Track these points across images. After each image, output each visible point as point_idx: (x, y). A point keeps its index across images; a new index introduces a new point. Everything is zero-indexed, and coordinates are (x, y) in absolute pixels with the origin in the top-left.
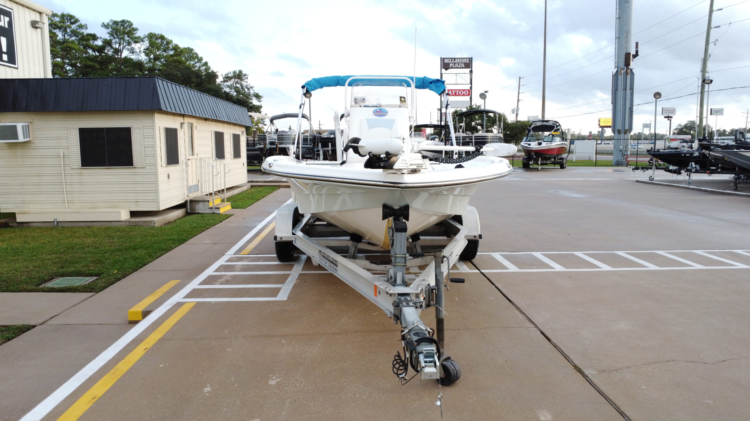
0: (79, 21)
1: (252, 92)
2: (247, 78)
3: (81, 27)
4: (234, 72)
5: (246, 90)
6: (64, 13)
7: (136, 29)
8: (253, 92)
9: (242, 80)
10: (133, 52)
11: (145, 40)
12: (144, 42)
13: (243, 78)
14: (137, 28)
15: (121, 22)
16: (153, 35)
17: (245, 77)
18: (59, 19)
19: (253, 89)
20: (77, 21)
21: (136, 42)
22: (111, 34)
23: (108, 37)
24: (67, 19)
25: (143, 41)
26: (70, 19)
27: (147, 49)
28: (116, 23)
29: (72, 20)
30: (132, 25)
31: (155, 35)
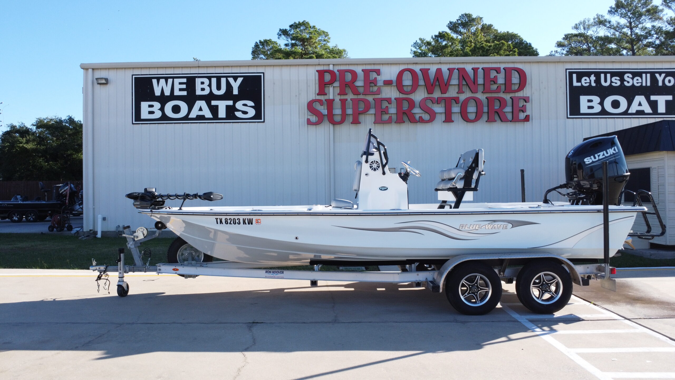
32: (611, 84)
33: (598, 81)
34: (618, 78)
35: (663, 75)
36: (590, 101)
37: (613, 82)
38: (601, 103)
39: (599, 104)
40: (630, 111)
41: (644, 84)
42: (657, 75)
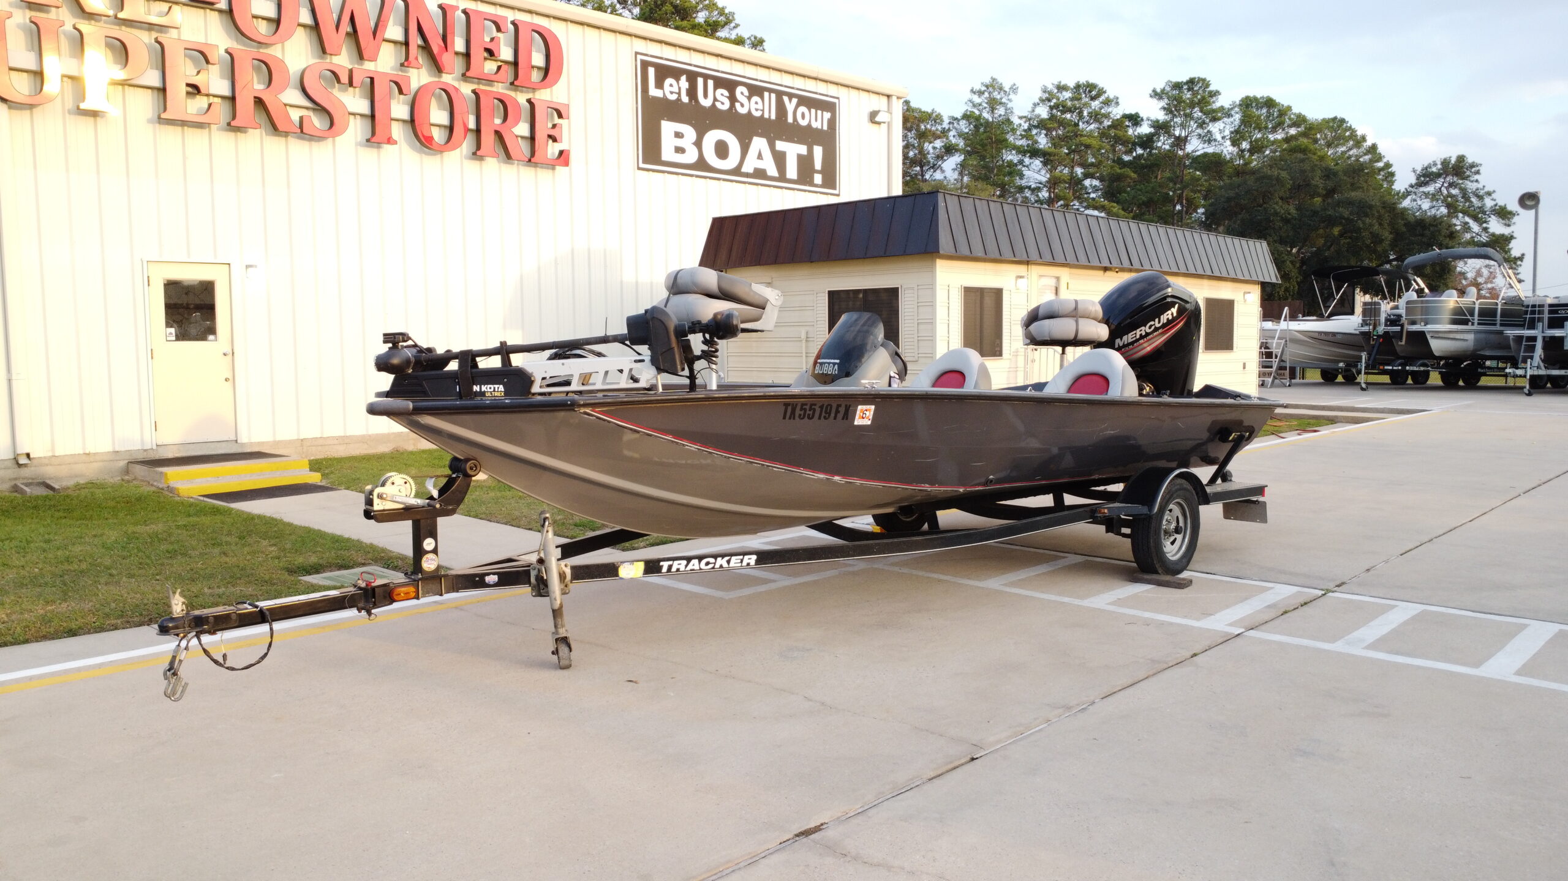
0: (1105, 92)
1: (1489, 203)
2: (1478, 172)
3: (1107, 102)
4: (1445, 163)
5: (1474, 200)
6: (1081, 82)
7: (1216, 93)
8: (1493, 203)
9: (1467, 178)
10: (1209, 141)
11: (1233, 112)
12: (1232, 116)
13: (1468, 173)
14: (1219, 89)
15: (1187, 83)
16: (1250, 100)
17: (1473, 170)
18: (1070, 95)
19: (1494, 196)
20: (1101, 92)
21: (1215, 119)
22: (1167, 110)
23: (1161, 116)
24: (1085, 92)
25: (1229, 116)
26: (1090, 92)
27: (1237, 132)
28: (1177, 86)
29: (1094, 93)
30: (1208, 85)
31: (1255, 99)
32: (714, 105)
33: (692, 92)
34: (726, 93)
35: (795, 101)
36: (678, 135)
37: (718, 101)
38: (698, 144)
39: (694, 144)
40: (744, 169)
41: (766, 116)
42: (786, 99)
